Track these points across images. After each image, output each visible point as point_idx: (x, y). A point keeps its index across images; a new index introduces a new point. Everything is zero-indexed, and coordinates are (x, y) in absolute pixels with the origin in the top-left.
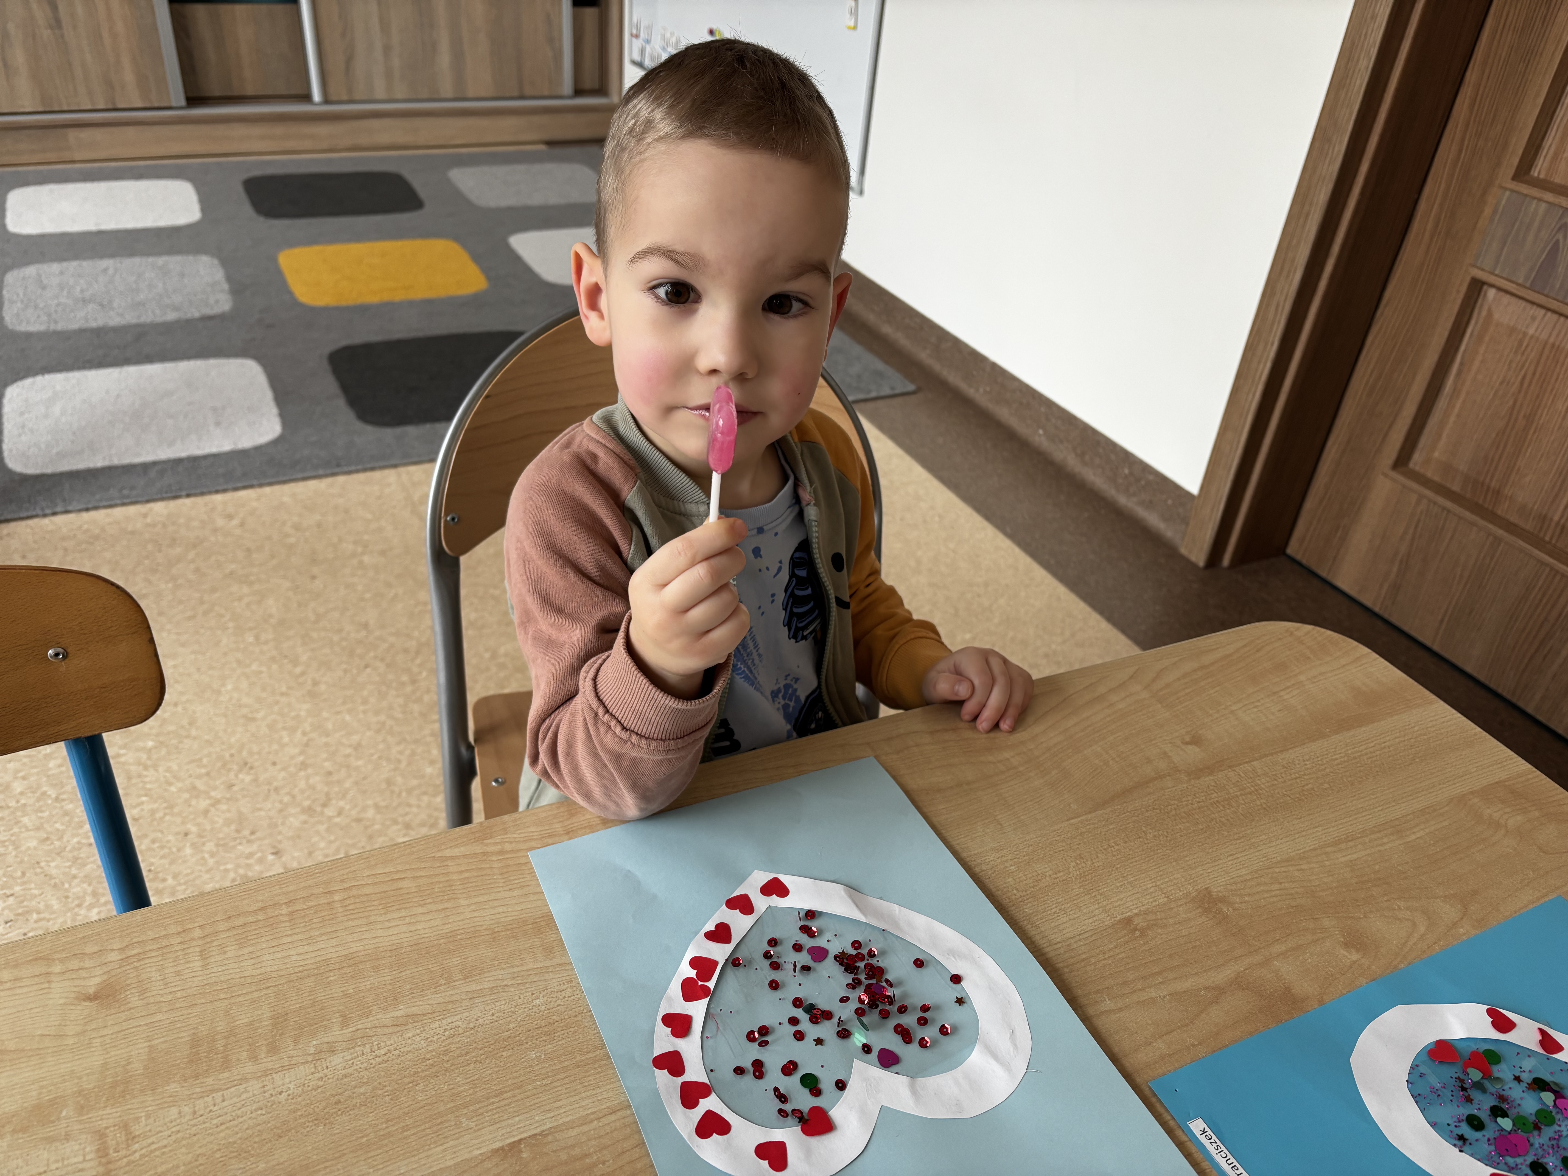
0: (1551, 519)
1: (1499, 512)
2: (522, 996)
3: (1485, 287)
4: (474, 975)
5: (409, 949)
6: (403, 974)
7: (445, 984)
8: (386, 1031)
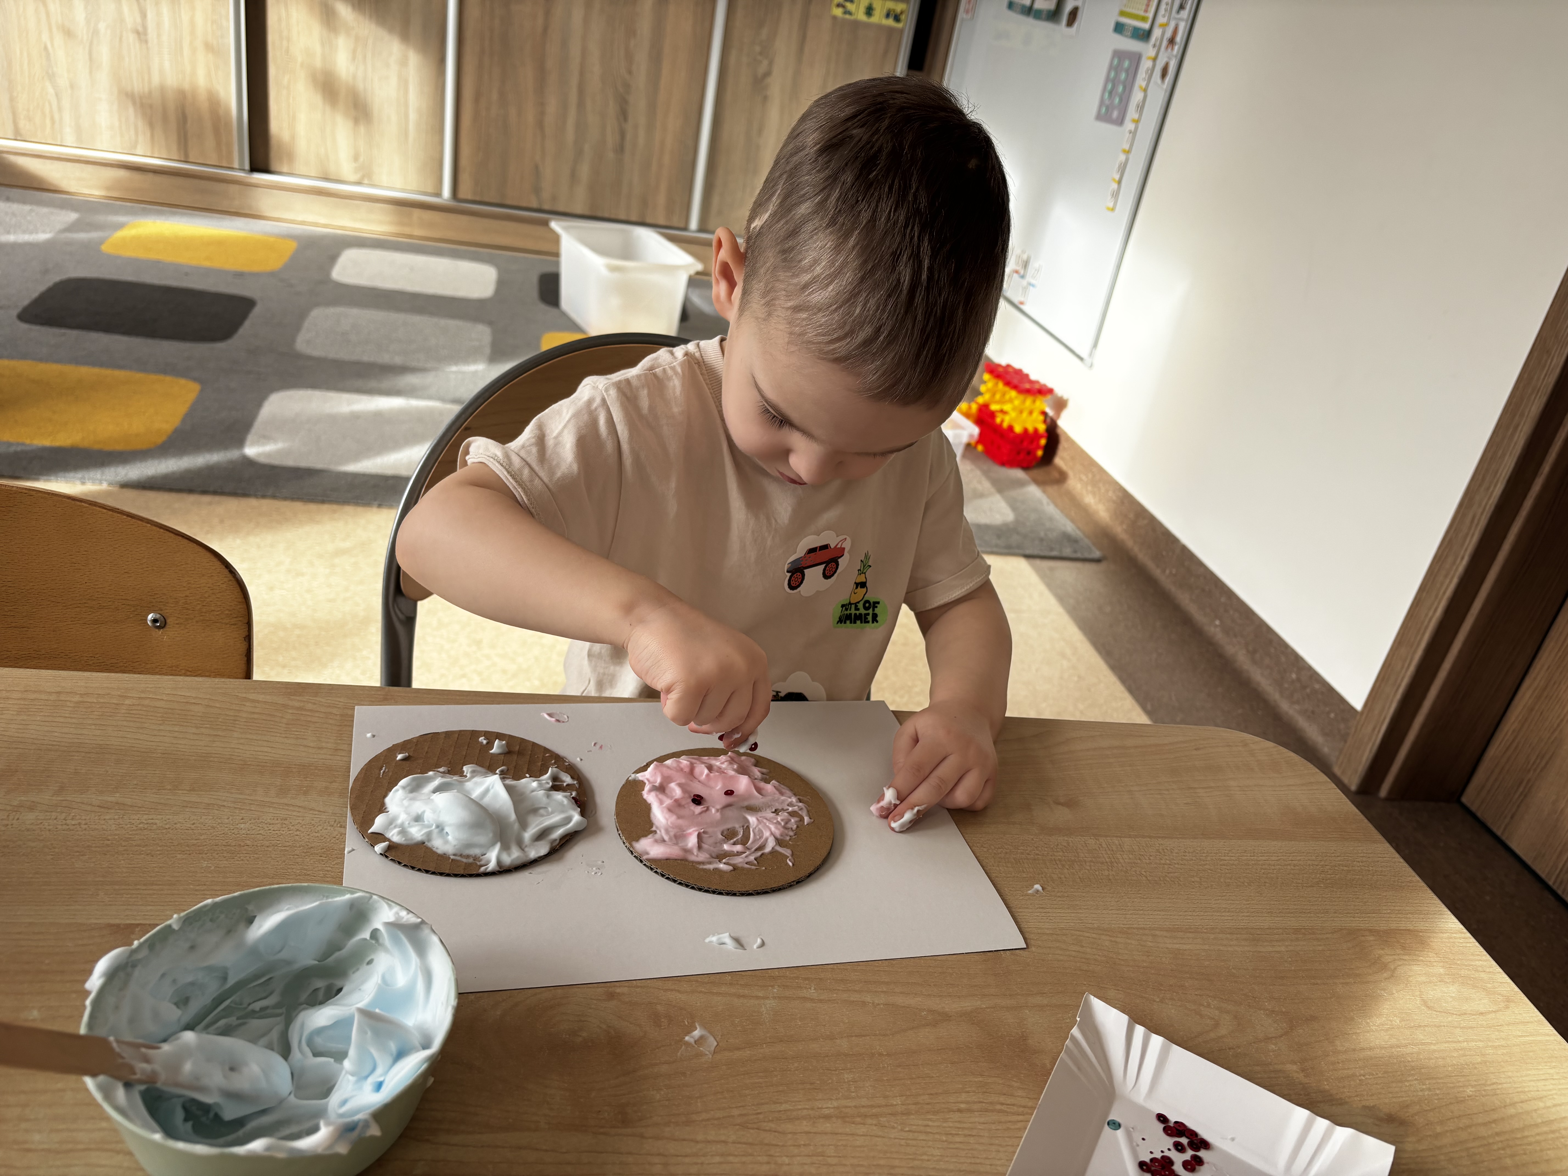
2: (231, 818)
4: (201, 791)
5: (159, 755)
6: (139, 772)
7: (170, 790)
8: (89, 808)
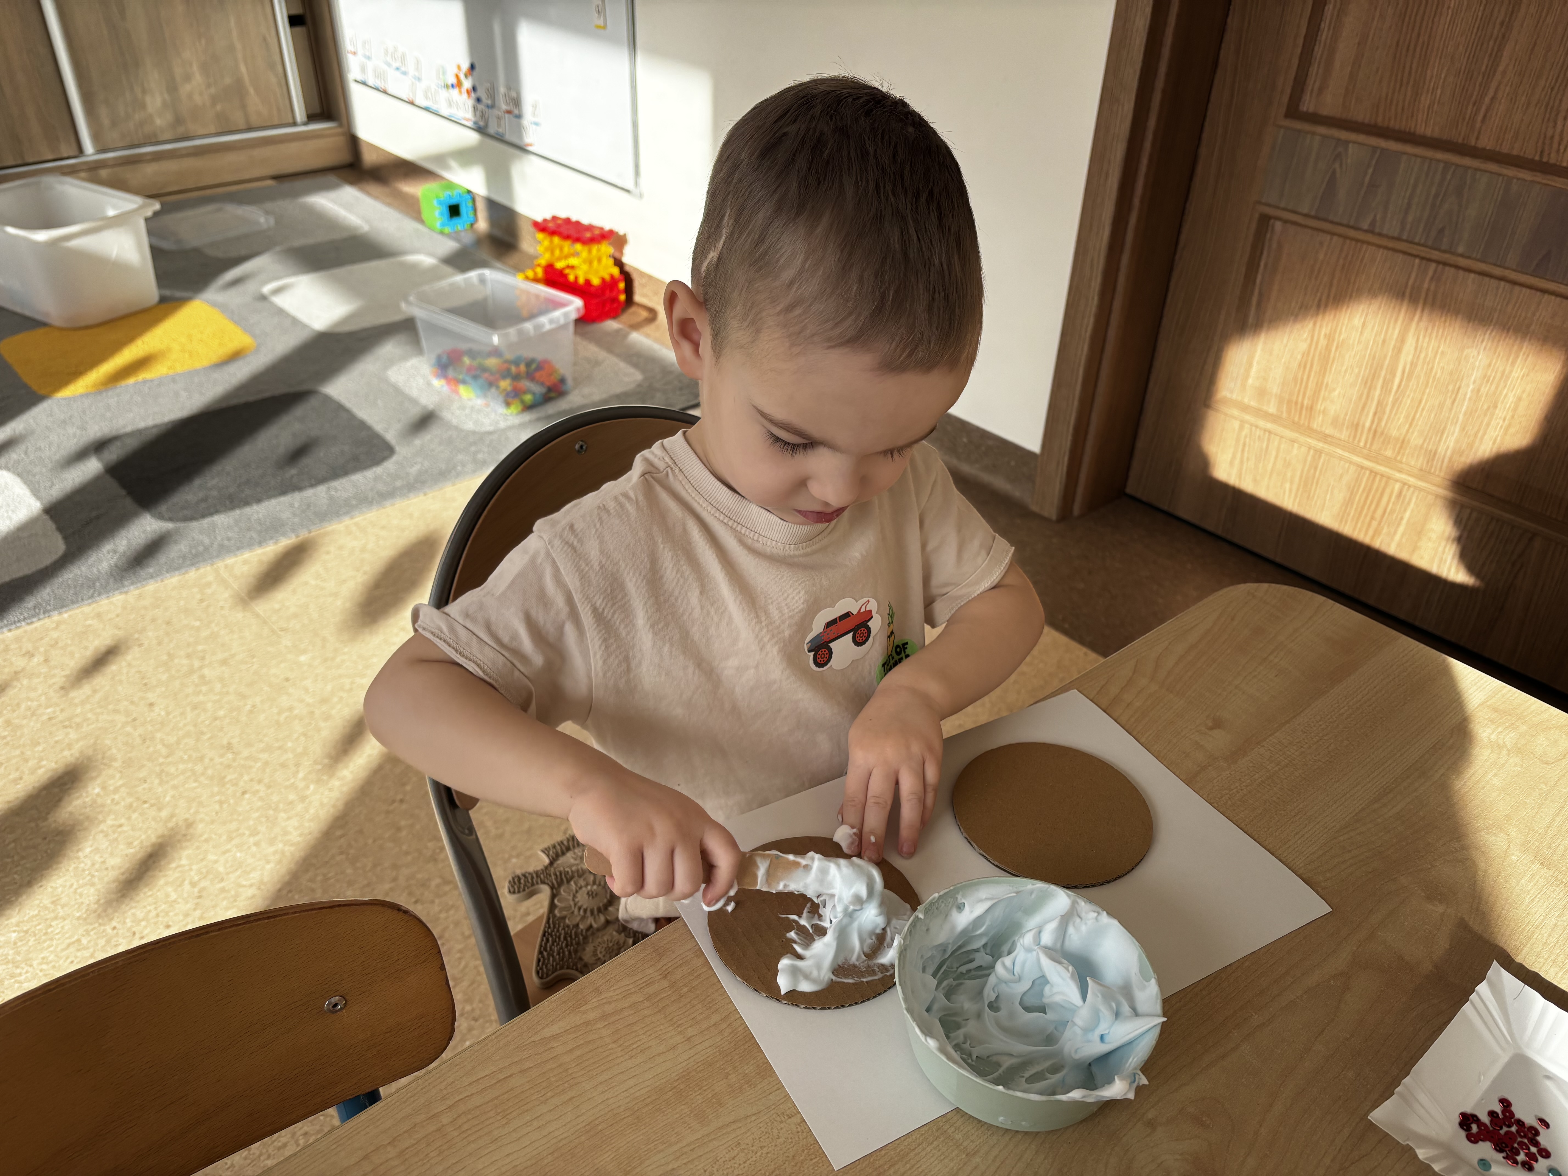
0: (1363, 426)
1: (1315, 426)
3: (1272, 221)
5: (550, 1158)
